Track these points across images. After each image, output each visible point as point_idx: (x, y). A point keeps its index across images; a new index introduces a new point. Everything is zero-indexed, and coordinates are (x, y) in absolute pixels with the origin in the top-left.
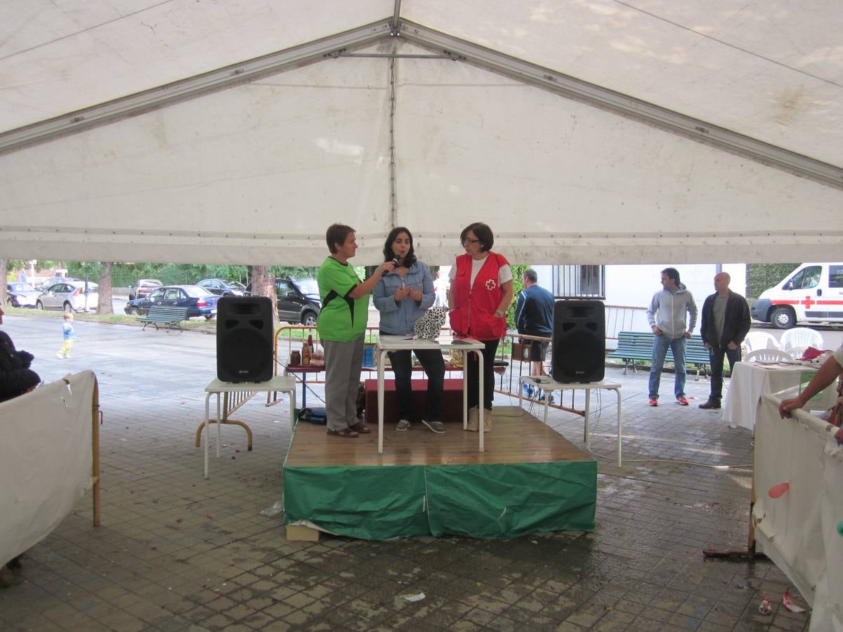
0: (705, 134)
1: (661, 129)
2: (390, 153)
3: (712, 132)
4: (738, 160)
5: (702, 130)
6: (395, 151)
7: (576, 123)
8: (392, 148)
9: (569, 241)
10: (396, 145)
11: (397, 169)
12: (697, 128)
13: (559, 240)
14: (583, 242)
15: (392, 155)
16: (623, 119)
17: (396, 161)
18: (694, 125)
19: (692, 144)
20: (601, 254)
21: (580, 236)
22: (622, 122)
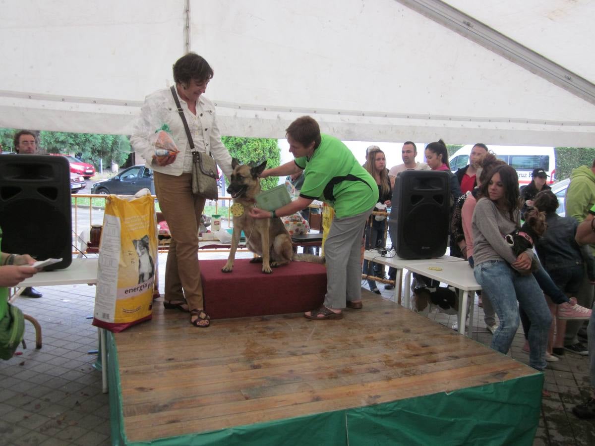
0: (470, 28)
1: (434, 20)
2: (185, 16)
3: (476, 27)
4: (491, 55)
5: (468, 25)
6: (191, 15)
7: (364, 6)
8: (187, 11)
9: (353, 119)
10: (192, 9)
11: (191, 34)
12: (464, 22)
13: (346, 117)
14: (366, 120)
15: (188, 19)
16: (404, 7)
17: (191, 26)
18: (462, 19)
19: (457, 36)
20: (380, 132)
21: (363, 115)
22: (403, 10)
